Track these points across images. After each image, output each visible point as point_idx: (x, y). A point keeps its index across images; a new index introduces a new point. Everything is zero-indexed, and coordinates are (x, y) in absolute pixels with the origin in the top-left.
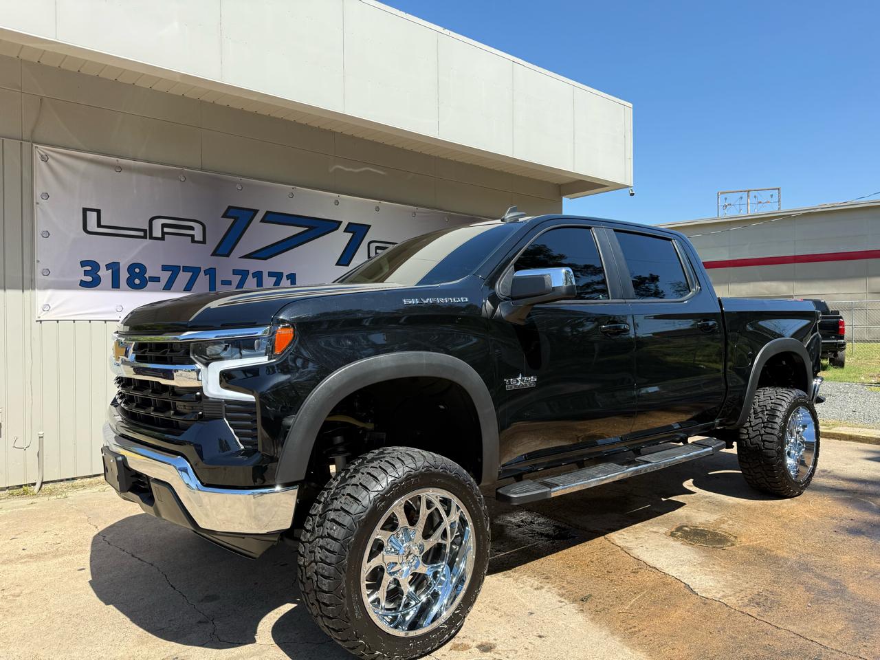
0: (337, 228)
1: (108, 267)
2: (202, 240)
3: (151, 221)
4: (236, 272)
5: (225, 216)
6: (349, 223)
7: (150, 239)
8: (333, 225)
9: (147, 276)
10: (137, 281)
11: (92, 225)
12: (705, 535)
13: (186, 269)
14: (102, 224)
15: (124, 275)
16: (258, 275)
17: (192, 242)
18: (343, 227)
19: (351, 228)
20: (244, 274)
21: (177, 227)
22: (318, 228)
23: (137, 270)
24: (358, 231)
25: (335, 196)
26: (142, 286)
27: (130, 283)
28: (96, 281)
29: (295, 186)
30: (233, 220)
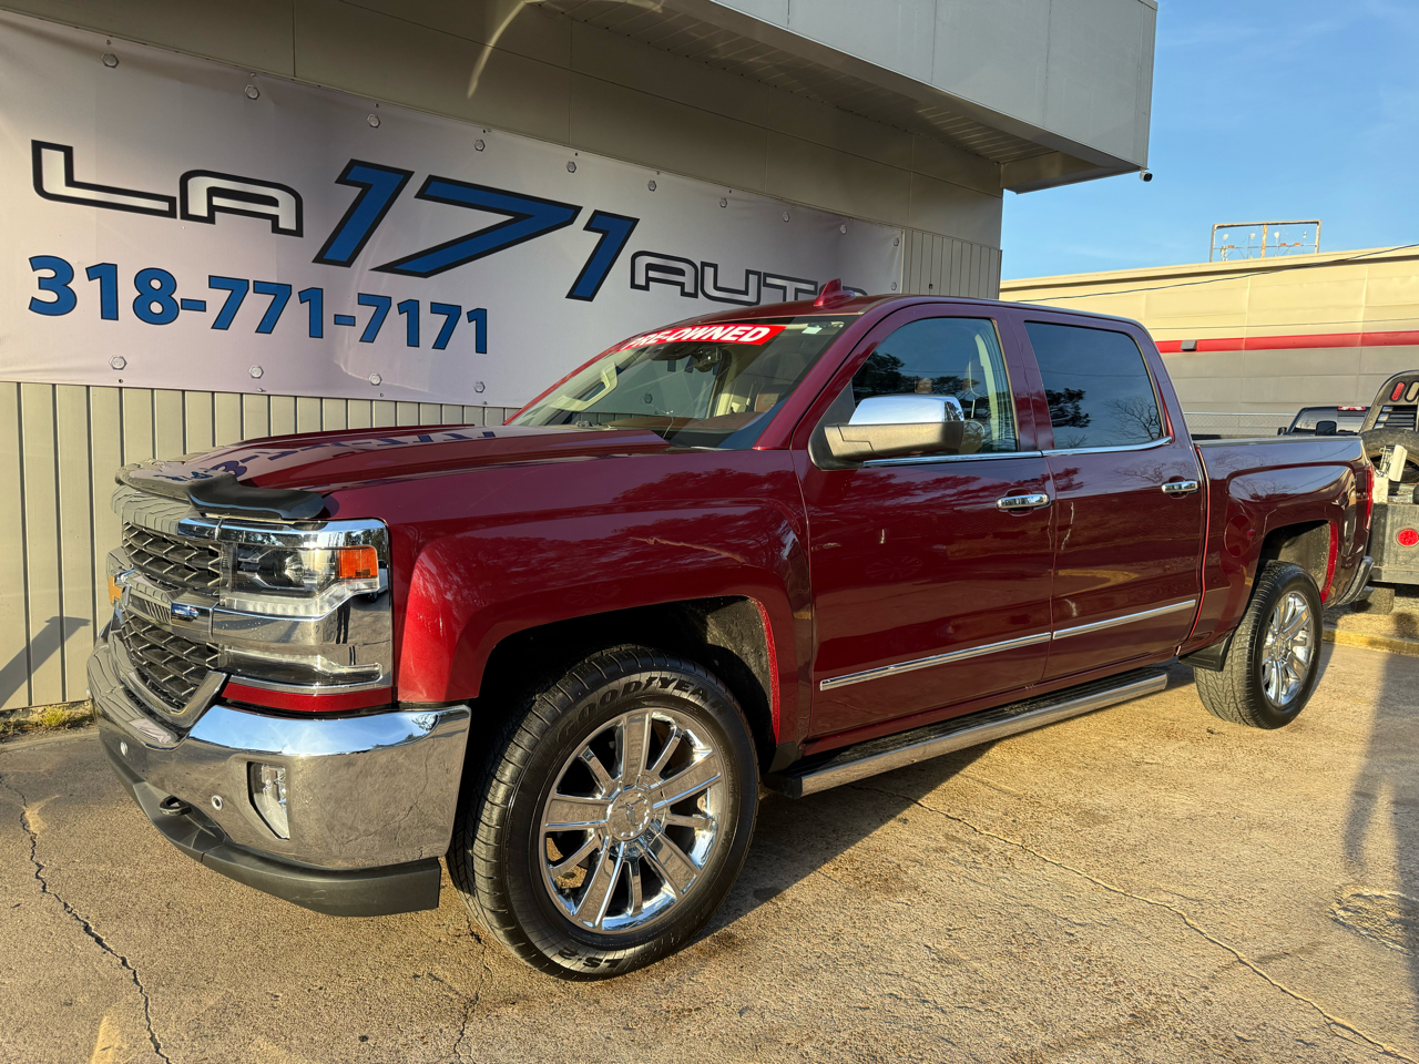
0: (570, 222)
1: (92, 272)
2: (294, 228)
3: (184, 180)
4: (364, 299)
5: (342, 180)
6: (597, 213)
7: (182, 218)
8: (562, 215)
9: (177, 296)
10: (156, 308)
11: (55, 181)
13: (261, 287)
14: (77, 178)
15: (127, 293)
16: (410, 308)
17: (273, 231)
18: (583, 218)
19: (599, 221)
20: (381, 304)
21: (242, 197)
22: (532, 217)
23: (156, 284)
24: (613, 230)
25: (569, 154)
26: (168, 317)
27: (141, 310)
28: (66, 303)
29: (488, 126)
30: (360, 189)
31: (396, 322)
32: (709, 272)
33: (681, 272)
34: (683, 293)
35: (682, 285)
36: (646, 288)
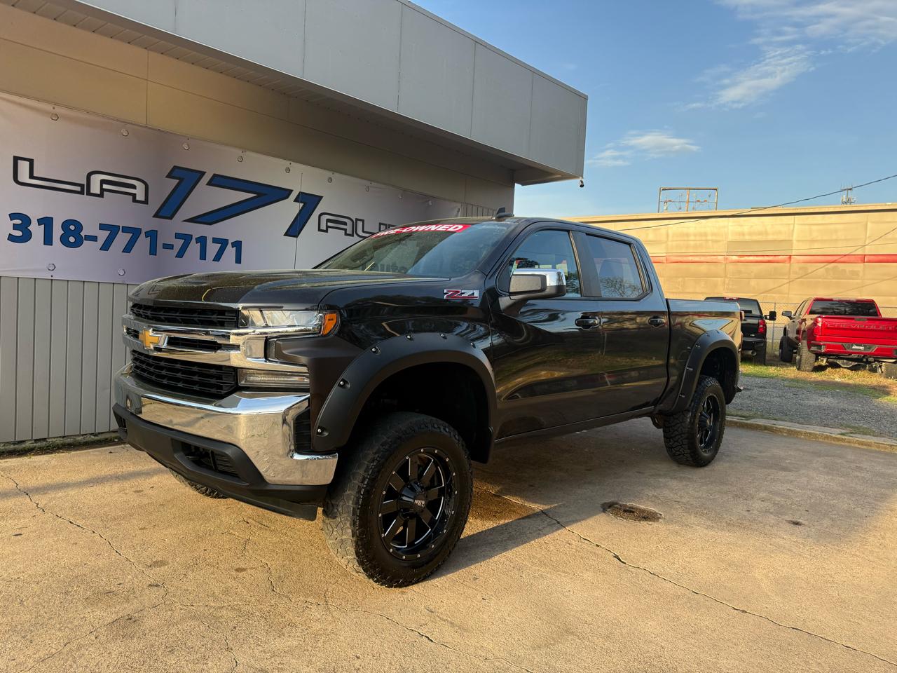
0: (287, 197)
1: (40, 221)
2: (143, 200)
3: (89, 176)
4: (178, 236)
5: (170, 176)
6: (300, 193)
7: (87, 194)
8: (283, 194)
9: (83, 234)
10: (72, 239)
11: (24, 176)
12: (633, 512)
13: (126, 229)
14: (35, 174)
15: (57, 232)
16: (202, 241)
17: (133, 201)
18: (293, 196)
19: (302, 197)
20: (187, 239)
21: (118, 184)
22: (267, 195)
23: (72, 228)
24: (309, 202)
25: (287, 163)
26: (77, 244)
27: (64, 240)
28: (26, 237)
29: (245, 149)
30: (178, 181)
31: (194, 248)
32: (360, 224)
33: (345, 224)
34: (346, 234)
35: (345, 230)
36: (326, 231)
